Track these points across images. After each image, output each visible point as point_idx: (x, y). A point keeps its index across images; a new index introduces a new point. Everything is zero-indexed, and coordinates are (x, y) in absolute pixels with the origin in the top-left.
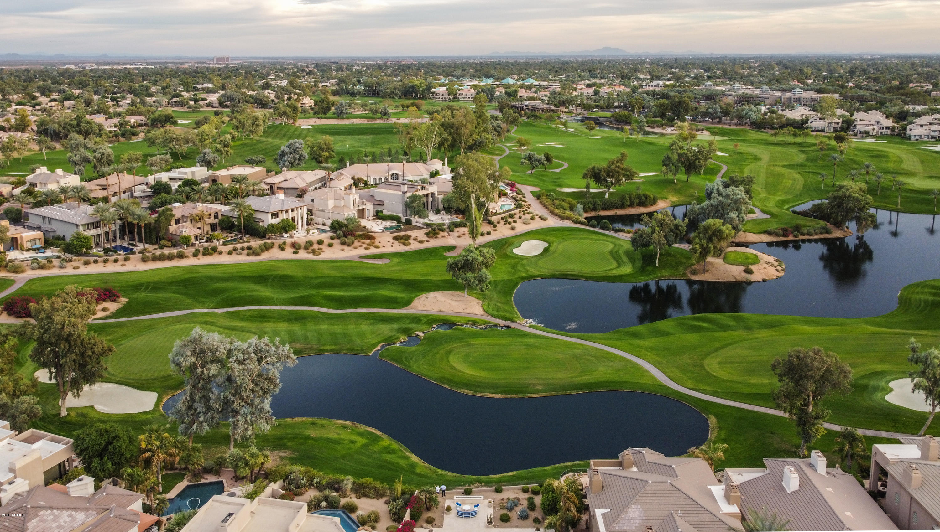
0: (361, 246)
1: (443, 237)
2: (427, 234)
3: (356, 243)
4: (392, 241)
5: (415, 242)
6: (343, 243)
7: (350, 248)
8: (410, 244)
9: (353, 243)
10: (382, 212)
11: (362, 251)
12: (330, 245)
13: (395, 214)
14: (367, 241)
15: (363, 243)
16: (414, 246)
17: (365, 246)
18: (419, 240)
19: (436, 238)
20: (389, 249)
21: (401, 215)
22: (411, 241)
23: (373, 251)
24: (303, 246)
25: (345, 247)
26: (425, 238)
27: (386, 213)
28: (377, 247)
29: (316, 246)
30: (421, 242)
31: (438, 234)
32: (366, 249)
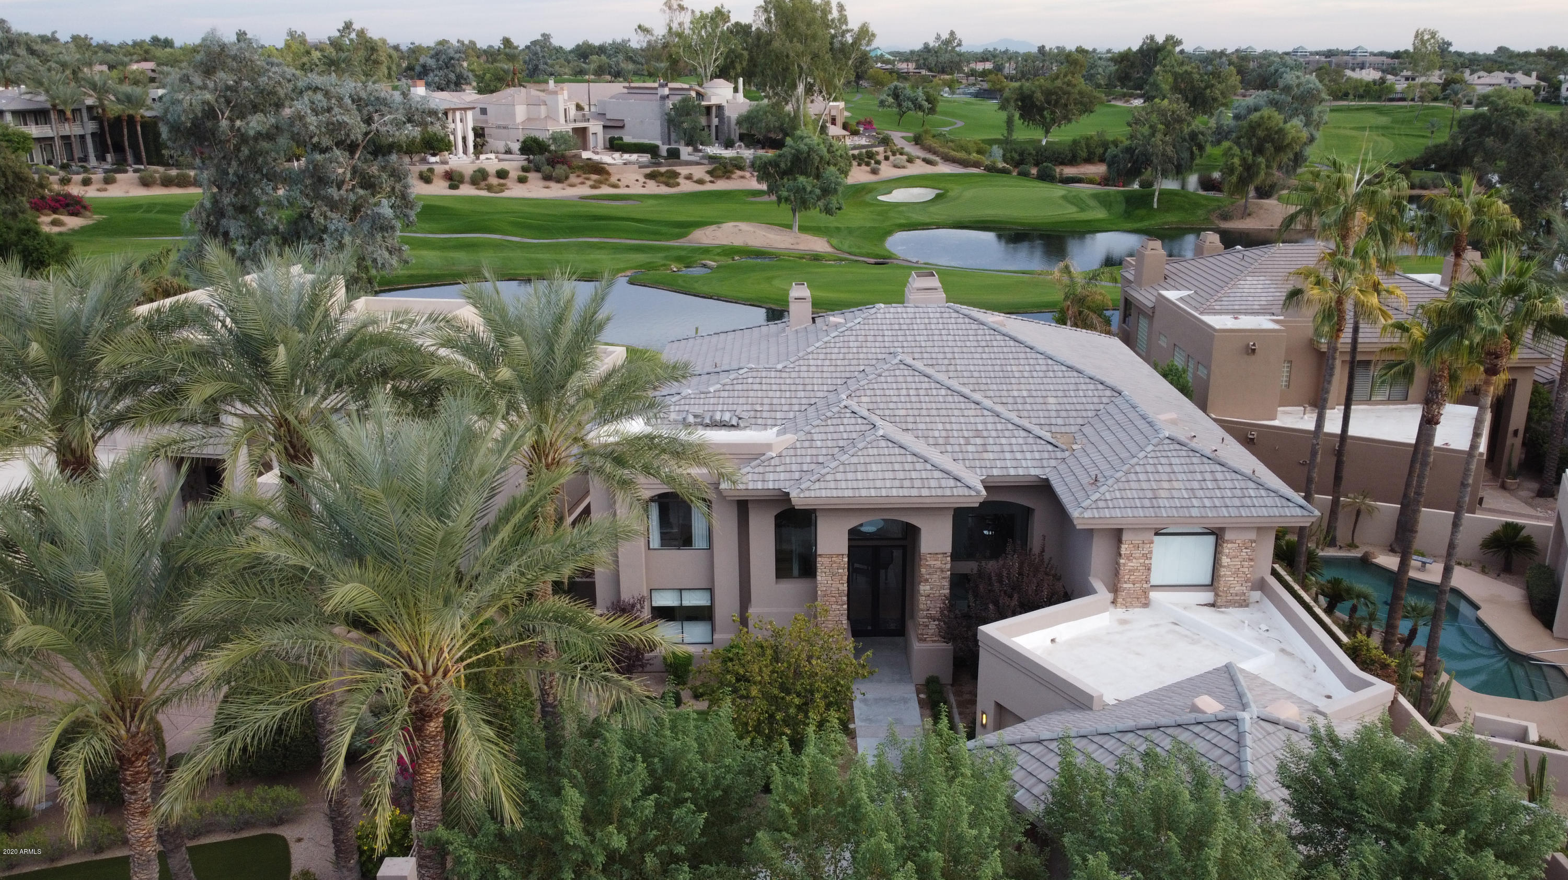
0: (583, 183)
1: (742, 177)
2: (710, 173)
3: (573, 179)
4: (642, 179)
5: (687, 182)
6: (547, 178)
7: (560, 185)
8: (678, 184)
9: (567, 178)
10: (621, 139)
11: (585, 190)
12: (522, 180)
13: (646, 141)
14: (594, 177)
15: (588, 179)
16: (686, 186)
17: (589, 183)
18: (695, 178)
19: (729, 178)
20: (637, 190)
21: (659, 143)
22: (681, 180)
23: (605, 190)
24: (467, 179)
25: (552, 184)
26: (708, 178)
27: (628, 139)
28: (615, 186)
29: (494, 181)
30: (701, 182)
31: (732, 172)
32: (593, 187)
